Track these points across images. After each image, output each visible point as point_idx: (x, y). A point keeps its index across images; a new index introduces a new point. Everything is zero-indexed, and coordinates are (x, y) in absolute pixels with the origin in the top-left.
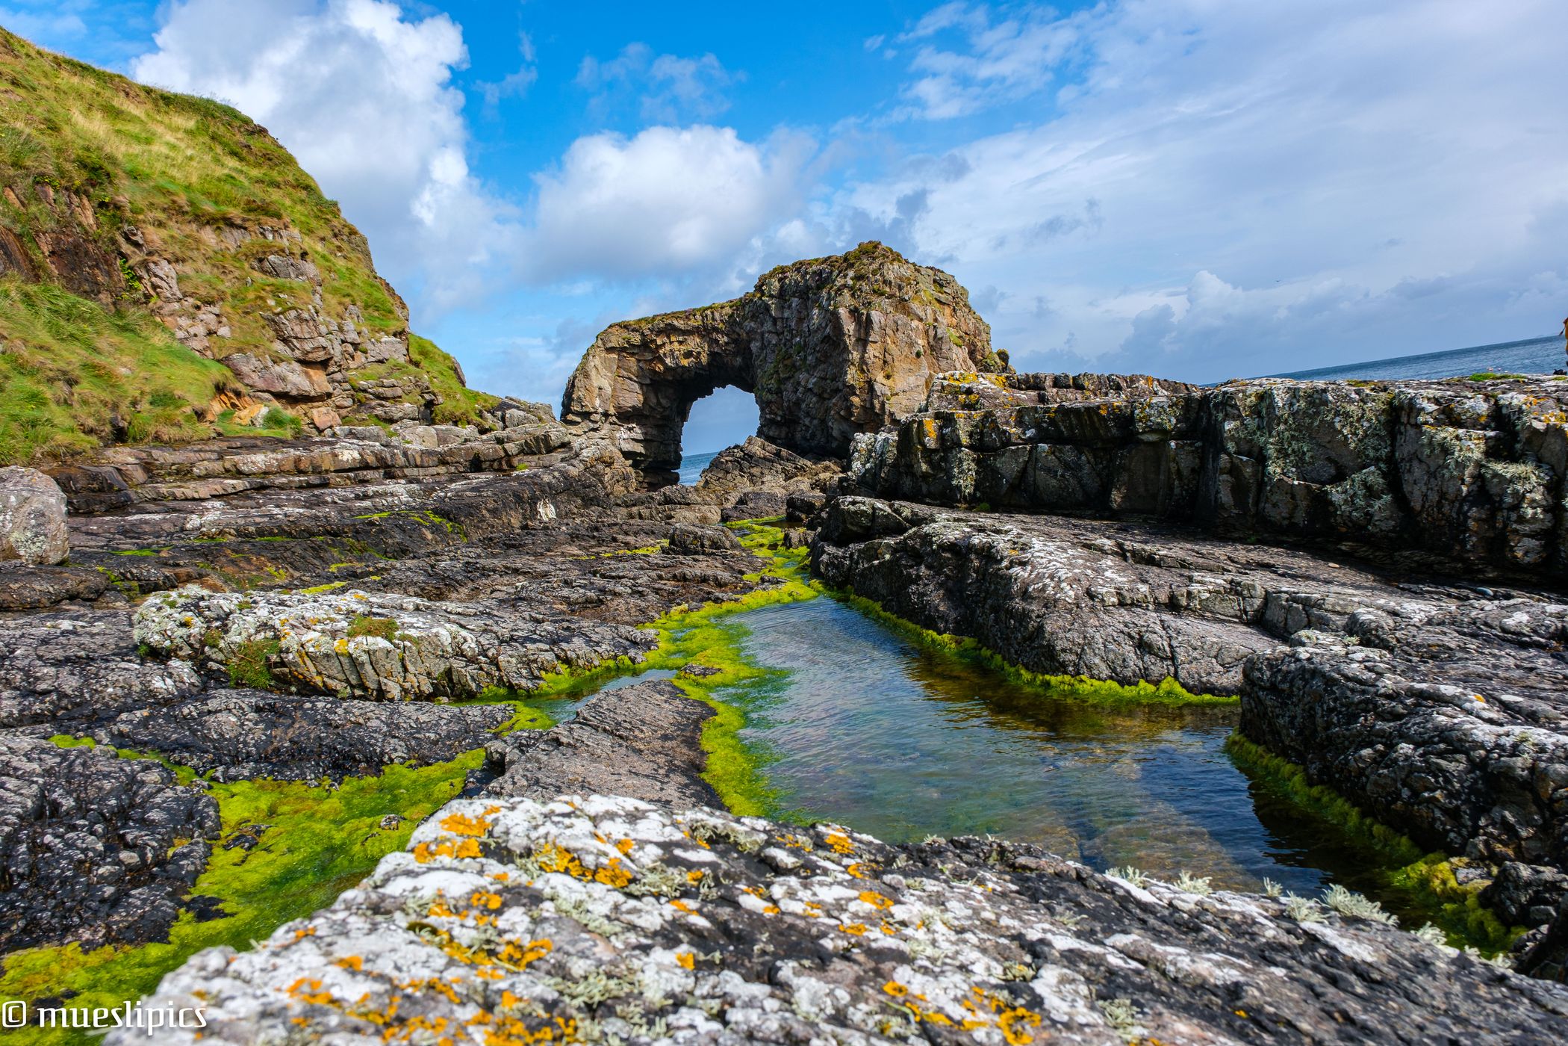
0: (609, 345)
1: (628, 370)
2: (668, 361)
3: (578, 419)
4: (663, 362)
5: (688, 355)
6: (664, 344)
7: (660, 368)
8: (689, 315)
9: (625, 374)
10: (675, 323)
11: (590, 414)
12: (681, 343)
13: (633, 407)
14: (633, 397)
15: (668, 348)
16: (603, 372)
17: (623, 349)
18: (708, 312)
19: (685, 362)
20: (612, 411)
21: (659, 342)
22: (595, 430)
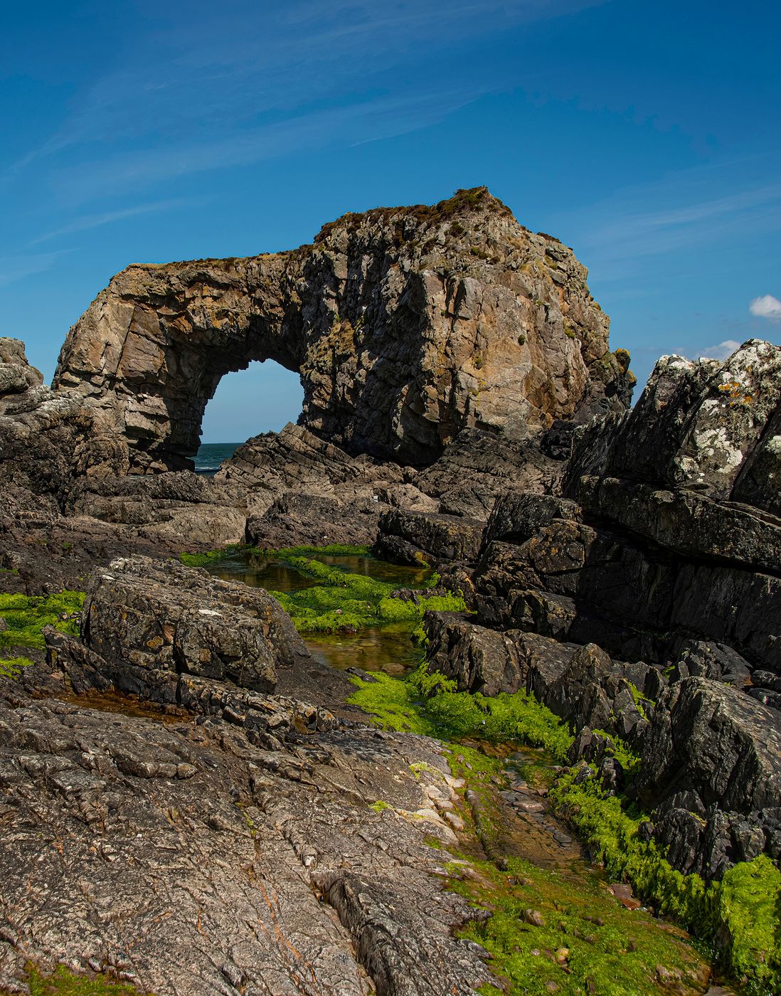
0: (126, 292)
1: (146, 326)
2: (196, 319)
3: (77, 380)
4: (189, 319)
5: (223, 314)
6: (193, 298)
7: (186, 326)
8: (229, 264)
9: (141, 330)
10: (212, 273)
11: (92, 375)
12: (215, 299)
13: (147, 373)
14: (148, 359)
15: (198, 303)
16: (114, 324)
17: (143, 299)
18: (253, 264)
19: (218, 324)
20: (120, 375)
21: (188, 295)
22: (97, 396)
